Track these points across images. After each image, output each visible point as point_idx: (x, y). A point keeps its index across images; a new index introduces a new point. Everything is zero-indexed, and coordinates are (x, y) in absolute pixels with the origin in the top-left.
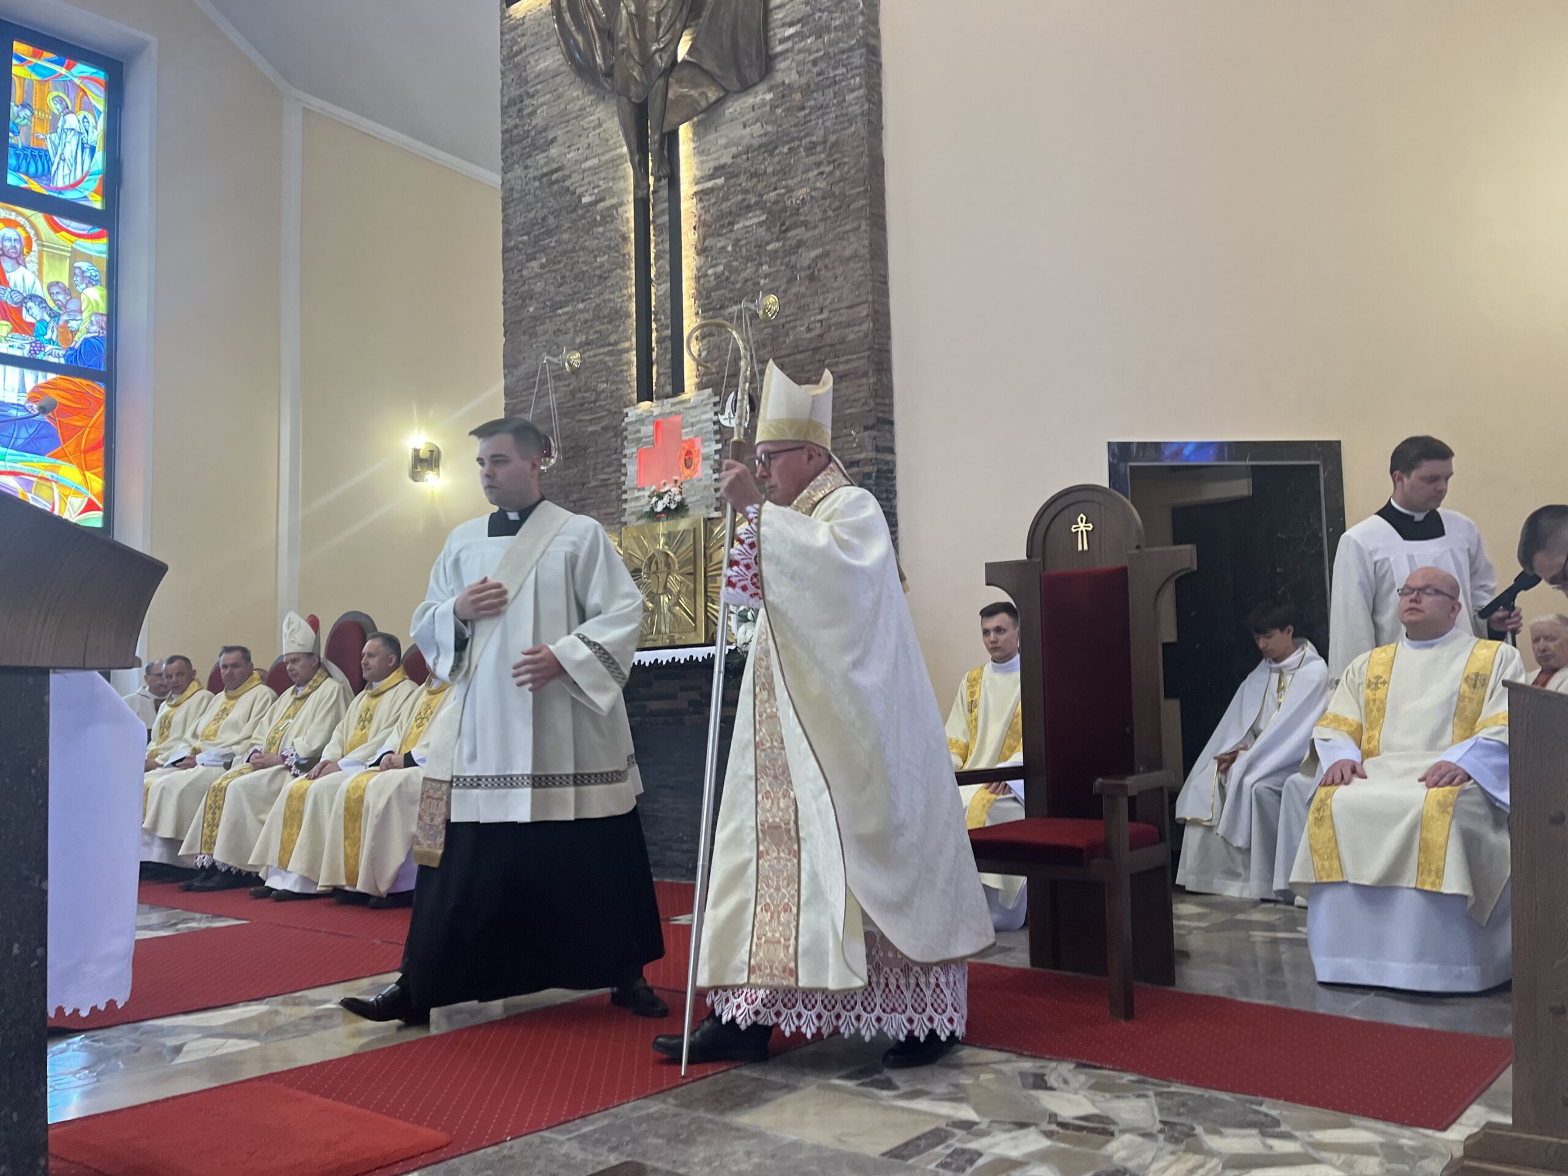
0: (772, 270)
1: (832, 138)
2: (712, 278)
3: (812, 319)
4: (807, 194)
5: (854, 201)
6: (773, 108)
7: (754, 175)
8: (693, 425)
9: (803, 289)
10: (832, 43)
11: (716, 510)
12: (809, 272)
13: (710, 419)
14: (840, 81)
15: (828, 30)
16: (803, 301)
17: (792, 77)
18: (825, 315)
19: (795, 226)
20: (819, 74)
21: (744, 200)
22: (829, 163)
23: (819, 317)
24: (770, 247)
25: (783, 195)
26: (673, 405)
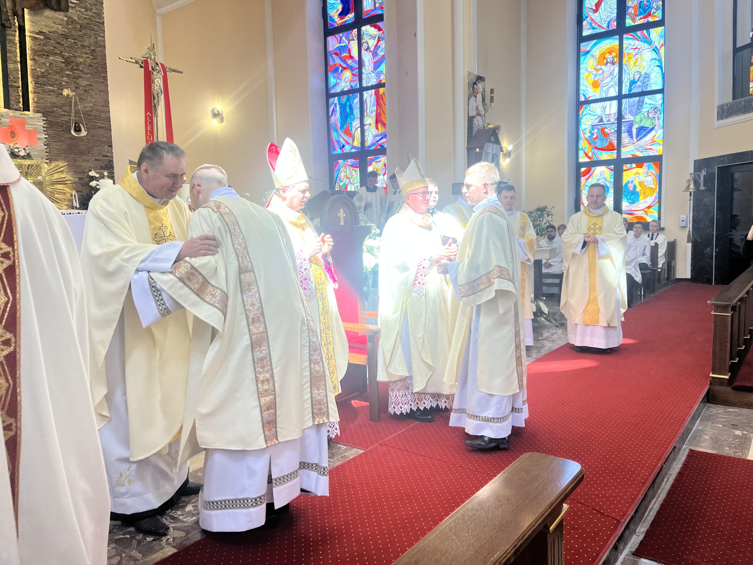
0: (69, 81)
1: (93, 48)
2: (39, 72)
3: (87, 104)
4: (83, 62)
5: (102, 73)
6: (68, 24)
7: (58, 43)
8: (32, 125)
9: (82, 93)
10: (92, 16)
11: (46, 159)
12: (85, 88)
13: (42, 125)
14: (96, 31)
15: (91, 10)
16: (82, 97)
17: (75, 18)
18: (91, 105)
19: (78, 70)
20: (87, 24)
21: (54, 50)
22: (91, 55)
23: (90, 105)
24: (67, 72)
25: (71, 56)
26: (21, 114)
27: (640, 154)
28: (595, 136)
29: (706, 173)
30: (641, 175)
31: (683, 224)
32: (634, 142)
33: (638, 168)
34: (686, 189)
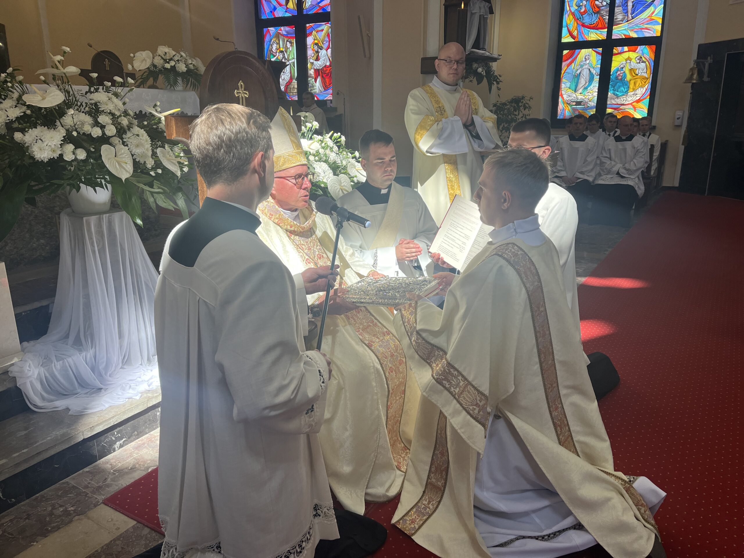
27: (634, 35)
28: (583, 10)
29: (712, 60)
30: (633, 60)
31: (678, 122)
32: (628, 19)
33: (631, 52)
34: (687, 80)
